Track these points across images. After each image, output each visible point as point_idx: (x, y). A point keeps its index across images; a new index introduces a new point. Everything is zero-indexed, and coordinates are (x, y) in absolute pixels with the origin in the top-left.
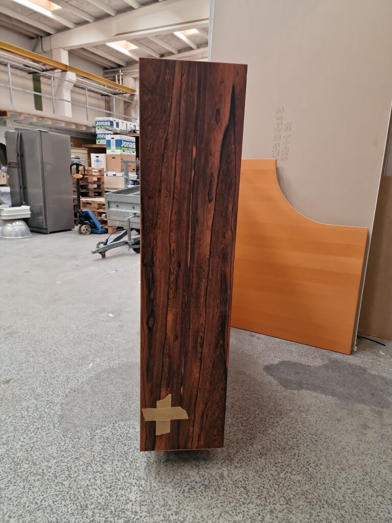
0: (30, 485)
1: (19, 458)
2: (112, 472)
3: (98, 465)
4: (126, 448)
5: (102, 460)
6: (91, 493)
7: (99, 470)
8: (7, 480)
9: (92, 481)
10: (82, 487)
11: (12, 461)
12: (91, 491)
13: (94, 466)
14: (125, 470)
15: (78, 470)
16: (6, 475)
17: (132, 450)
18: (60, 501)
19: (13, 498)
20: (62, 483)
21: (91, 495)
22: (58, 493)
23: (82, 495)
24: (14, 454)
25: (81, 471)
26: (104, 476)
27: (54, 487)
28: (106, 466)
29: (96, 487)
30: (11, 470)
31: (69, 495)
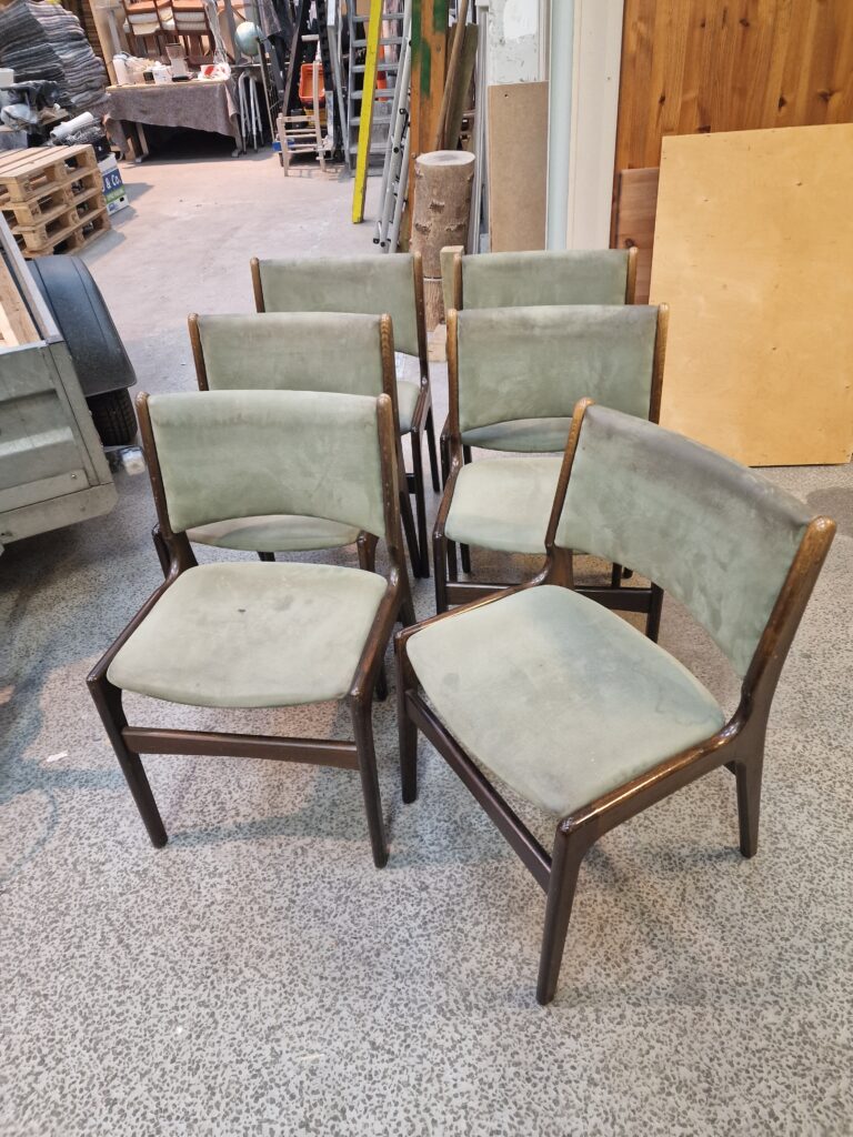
0: (739, 876)
1: (654, 843)
2: (821, 794)
3: (786, 793)
4: (789, 749)
5: (781, 783)
6: (841, 840)
7: (800, 801)
8: (691, 889)
9: (816, 822)
10: (815, 838)
11: (650, 856)
12: (835, 836)
13: (783, 799)
14: (834, 783)
15: (770, 816)
16: (677, 881)
17: (799, 747)
18: (815, 875)
19: (746, 910)
20: (777, 848)
21: (844, 844)
22: (796, 866)
23: (832, 849)
24: (636, 843)
25: (776, 815)
26: (820, 805)
27: (776, 860)
28: (800, 789)
29: (831, 828)
30: (671, 870)
31: (814, 860)
